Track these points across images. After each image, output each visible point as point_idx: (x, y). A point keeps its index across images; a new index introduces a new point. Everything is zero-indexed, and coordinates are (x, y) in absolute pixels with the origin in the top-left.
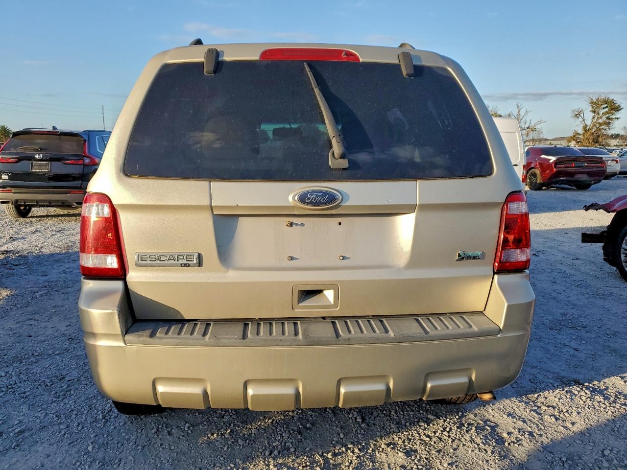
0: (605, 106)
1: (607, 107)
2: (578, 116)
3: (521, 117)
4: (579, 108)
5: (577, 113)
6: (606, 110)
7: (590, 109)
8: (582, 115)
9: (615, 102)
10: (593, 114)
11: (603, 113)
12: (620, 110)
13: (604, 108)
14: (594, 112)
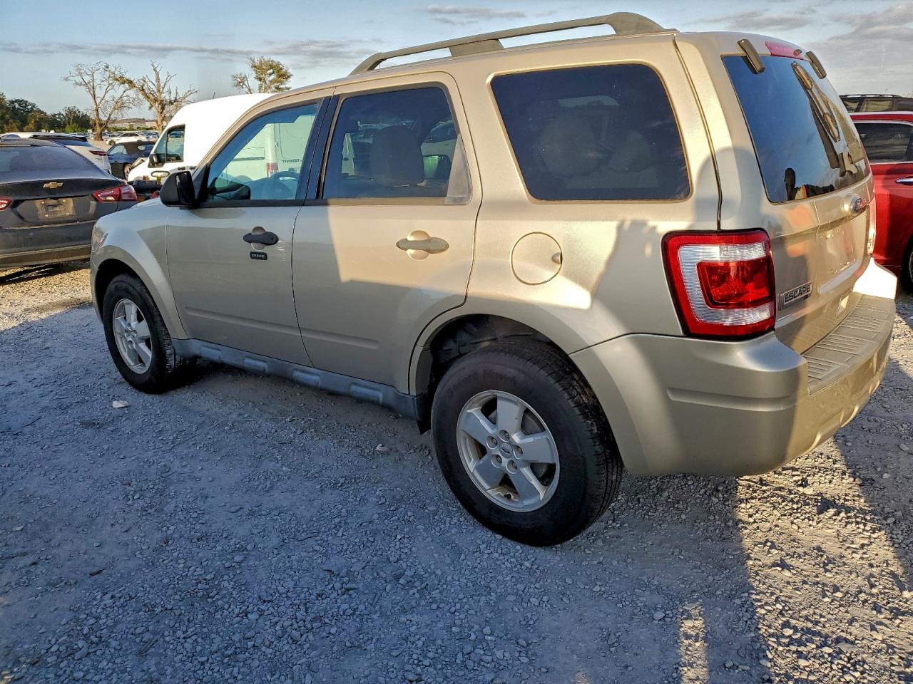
0: (271, 71)
1: (273, 73)
2: (241, 84)
3: (162, 85)
4: (241, 74)
5: (240, 80)
6: (273, 77)
7: (254, 75)
8: (246, 82)
9: (281, 66)
10: (260, 83)
11: (271, 82)
12: (289, 77)
13: (270, 75)
14: (260, 80)
